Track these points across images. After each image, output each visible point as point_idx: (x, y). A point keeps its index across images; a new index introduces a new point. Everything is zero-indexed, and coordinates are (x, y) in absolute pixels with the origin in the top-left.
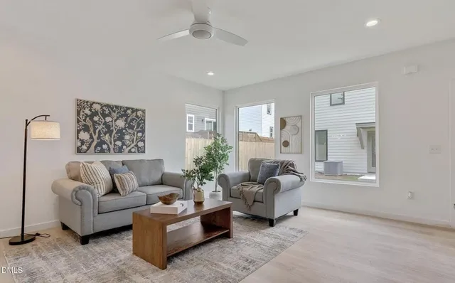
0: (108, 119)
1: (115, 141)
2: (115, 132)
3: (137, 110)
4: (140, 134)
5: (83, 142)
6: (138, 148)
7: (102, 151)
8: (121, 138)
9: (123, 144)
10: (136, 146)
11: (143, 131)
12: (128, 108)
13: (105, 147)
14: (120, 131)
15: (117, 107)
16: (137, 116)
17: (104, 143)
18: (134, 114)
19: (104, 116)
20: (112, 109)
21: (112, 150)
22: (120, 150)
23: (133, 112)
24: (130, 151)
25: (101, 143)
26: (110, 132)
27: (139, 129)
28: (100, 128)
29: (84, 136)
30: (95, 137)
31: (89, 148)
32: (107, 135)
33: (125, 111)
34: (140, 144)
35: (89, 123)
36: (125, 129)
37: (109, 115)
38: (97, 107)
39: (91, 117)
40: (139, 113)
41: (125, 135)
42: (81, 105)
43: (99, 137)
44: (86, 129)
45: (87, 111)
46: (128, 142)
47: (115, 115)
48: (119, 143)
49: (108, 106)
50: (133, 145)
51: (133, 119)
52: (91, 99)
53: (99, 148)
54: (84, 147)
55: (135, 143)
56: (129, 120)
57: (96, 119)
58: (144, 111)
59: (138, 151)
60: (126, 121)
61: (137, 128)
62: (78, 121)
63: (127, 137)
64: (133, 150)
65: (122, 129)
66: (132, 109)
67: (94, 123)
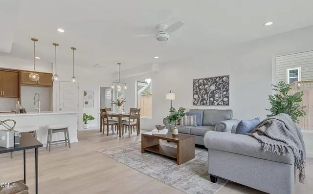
0: (206, 86)
1: (210, 98)
2: (209, 93)
3: (223, 77)
4: (225, 93)
5: (195, 100)
6: (224, 102)
7: (203, 104)
8: (213, 96)
9: (214, 100)
10: (222, 100)
11: (227, 90)
12: (217, 78)
13: (205, 102)
14: (212, 92)
15: (210, 78)
16: (223, 81)
17: (205, 99)
18: (221, 80)
19: (204, 85)
20: (208, 80)
21: (208, 103)
22: (212, 104)
23: (220, 79)
24: (218, 104)
25: (203, 99)
26: (207, 93)
27: (224, 89)
28: (202, 91)
29: (196, 96)
30: (200, 97)
31: (198, 102)
32: (206, 95)
33: (215, 80)
34: (226, 99)
35: (198, 90)
36: (215, 90)
37: (207, 84)
38: (201, 81)
39: (199, 86)
40: (224, 79)
41: (215, 94)
42: (195, 82)
43: (202, 97)
44: (196, 93)
45: (197, 84)
46: (217, 98)
47: (209, 83)
48: (212, 99)
49: (206, 79)
50: (220, 100)
51: (220, 84)
52: (199, 78)
53: (202, 103)
54: (196, 102)
55: (221, 99)
56: (218, 84)
57: (201, 87)
58: (228, 77)
59: (224, 104)
60: (216, 85)
61: (223, 88)
62: (194, 90)
63: (217, 95)
64: (220, 103)
65: (214, 91)
66: (219, 77)
67: (200, 89)
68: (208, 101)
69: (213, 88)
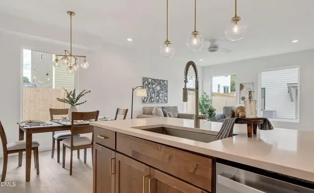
0: (154, 86)
1: (156, 97)
2: (156, 92)
3: (165, 81)
4: (166, 93)
5: (145, 98)
7: (151, 102)
8: (158, 96)
9: (159, 98)
10: (164, 99)
11: (167, 92)
12: (161, 80)
13: (152, 100)
14: (158, 92)
15: (157, 80)
16: (164, 84)
19: (153, 84)
20: (155, 81)
22: (158, 101)
23: (163, 82)
25: (151, 98)
26: (154, 92)
28: (151, 90)
30: (149, 95)
32: (153, 94)
33: (160, 82)
34: (166, 98)
36: (160, 91)
38: (150, 80)
39: (148, 85)
42: (144, 80)
43: (150, 96)
45: (146, 83)
46: (161, 97)
47: (156, 84)
48: (158, 98)
49: (154, 79)
51: (163, 86)
52: (148, 77)
54: (146, 100)
57: (149, 86)
58: (167, 81)
59: (165, 102)
60: (160, 86)
61: (165, 90)
63: (161, 95)
64: (163, 101)
66: (163, 80)
67: (149, 88)
68: (155, 100)
69: (158, 88)
